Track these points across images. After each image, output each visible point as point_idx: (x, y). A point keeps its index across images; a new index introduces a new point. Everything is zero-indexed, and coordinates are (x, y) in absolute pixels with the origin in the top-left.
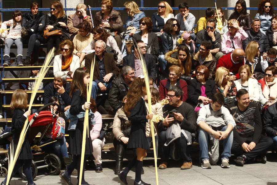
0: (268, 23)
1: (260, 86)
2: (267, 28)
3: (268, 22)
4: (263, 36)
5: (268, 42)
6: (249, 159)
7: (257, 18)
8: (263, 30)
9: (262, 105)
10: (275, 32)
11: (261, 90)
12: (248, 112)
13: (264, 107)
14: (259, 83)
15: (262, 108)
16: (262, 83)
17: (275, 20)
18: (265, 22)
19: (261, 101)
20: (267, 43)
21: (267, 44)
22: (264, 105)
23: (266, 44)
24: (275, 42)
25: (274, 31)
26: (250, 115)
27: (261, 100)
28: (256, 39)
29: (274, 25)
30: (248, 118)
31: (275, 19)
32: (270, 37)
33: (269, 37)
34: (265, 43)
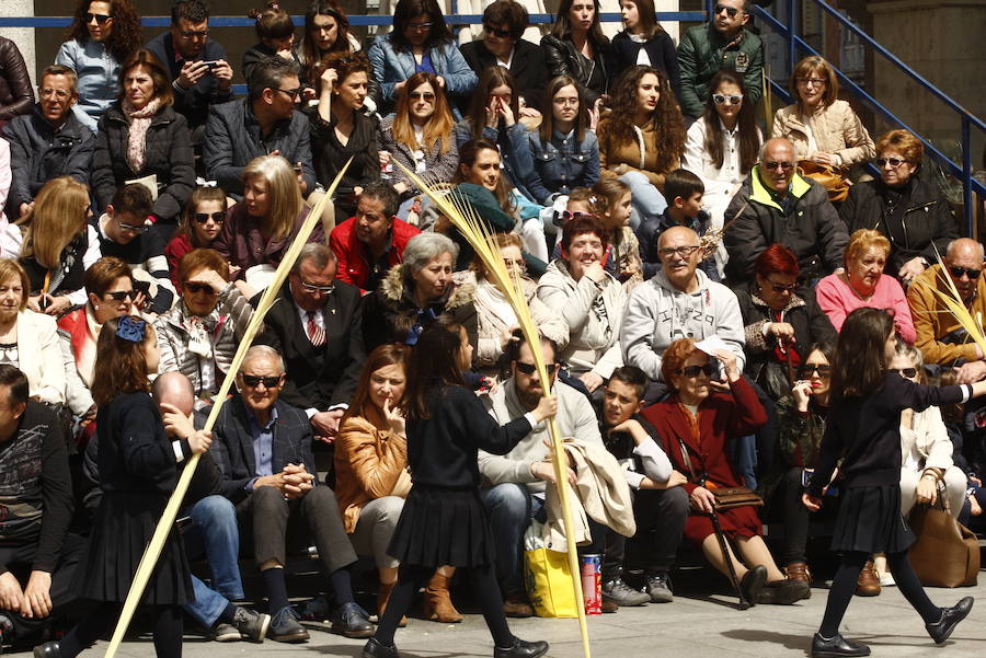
0: (109, 82)
1: (67, 344)
2: (105, 104)
3: (109, 80)
4: (86, 136)
5: (109, 163)
6: (22, 630)
7: (63, 62)
8: (90, 113)
9: (78, 419)
10: (136, 120)
11: (72, 358)
12: (20, 447)
13: (83, 425)
14: (61, 331)
15: (75, 428)
16: (73, 330)
17: (142, 71)
18: (97, 78)
19: (73, 403)
20: (103, 167)
21: (106, 171)
22: (85, 417)
23: (98, 168)
24: (135, 161)
25: (134, 117)
26: (27, 458)
27: (73, 398)
28: (55, 150)
29: (139, 91)
30: (20, 472)
31: (140, 66)
32: (115, 142)
33: (112, 141)
34: (95, 164)
